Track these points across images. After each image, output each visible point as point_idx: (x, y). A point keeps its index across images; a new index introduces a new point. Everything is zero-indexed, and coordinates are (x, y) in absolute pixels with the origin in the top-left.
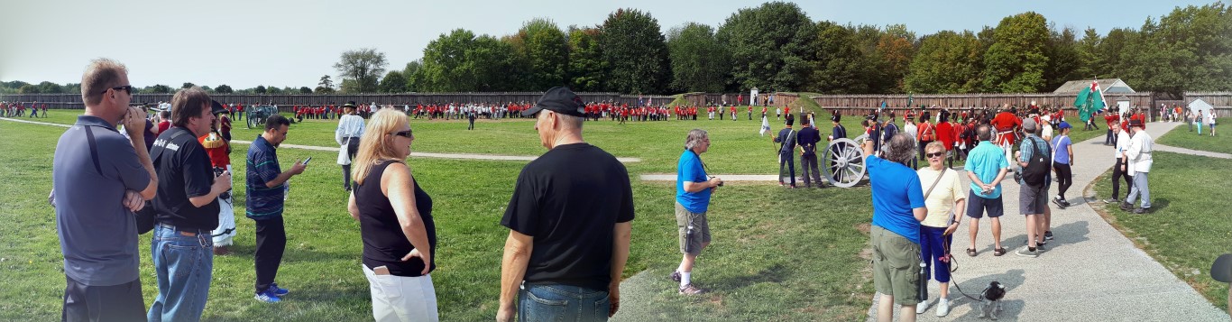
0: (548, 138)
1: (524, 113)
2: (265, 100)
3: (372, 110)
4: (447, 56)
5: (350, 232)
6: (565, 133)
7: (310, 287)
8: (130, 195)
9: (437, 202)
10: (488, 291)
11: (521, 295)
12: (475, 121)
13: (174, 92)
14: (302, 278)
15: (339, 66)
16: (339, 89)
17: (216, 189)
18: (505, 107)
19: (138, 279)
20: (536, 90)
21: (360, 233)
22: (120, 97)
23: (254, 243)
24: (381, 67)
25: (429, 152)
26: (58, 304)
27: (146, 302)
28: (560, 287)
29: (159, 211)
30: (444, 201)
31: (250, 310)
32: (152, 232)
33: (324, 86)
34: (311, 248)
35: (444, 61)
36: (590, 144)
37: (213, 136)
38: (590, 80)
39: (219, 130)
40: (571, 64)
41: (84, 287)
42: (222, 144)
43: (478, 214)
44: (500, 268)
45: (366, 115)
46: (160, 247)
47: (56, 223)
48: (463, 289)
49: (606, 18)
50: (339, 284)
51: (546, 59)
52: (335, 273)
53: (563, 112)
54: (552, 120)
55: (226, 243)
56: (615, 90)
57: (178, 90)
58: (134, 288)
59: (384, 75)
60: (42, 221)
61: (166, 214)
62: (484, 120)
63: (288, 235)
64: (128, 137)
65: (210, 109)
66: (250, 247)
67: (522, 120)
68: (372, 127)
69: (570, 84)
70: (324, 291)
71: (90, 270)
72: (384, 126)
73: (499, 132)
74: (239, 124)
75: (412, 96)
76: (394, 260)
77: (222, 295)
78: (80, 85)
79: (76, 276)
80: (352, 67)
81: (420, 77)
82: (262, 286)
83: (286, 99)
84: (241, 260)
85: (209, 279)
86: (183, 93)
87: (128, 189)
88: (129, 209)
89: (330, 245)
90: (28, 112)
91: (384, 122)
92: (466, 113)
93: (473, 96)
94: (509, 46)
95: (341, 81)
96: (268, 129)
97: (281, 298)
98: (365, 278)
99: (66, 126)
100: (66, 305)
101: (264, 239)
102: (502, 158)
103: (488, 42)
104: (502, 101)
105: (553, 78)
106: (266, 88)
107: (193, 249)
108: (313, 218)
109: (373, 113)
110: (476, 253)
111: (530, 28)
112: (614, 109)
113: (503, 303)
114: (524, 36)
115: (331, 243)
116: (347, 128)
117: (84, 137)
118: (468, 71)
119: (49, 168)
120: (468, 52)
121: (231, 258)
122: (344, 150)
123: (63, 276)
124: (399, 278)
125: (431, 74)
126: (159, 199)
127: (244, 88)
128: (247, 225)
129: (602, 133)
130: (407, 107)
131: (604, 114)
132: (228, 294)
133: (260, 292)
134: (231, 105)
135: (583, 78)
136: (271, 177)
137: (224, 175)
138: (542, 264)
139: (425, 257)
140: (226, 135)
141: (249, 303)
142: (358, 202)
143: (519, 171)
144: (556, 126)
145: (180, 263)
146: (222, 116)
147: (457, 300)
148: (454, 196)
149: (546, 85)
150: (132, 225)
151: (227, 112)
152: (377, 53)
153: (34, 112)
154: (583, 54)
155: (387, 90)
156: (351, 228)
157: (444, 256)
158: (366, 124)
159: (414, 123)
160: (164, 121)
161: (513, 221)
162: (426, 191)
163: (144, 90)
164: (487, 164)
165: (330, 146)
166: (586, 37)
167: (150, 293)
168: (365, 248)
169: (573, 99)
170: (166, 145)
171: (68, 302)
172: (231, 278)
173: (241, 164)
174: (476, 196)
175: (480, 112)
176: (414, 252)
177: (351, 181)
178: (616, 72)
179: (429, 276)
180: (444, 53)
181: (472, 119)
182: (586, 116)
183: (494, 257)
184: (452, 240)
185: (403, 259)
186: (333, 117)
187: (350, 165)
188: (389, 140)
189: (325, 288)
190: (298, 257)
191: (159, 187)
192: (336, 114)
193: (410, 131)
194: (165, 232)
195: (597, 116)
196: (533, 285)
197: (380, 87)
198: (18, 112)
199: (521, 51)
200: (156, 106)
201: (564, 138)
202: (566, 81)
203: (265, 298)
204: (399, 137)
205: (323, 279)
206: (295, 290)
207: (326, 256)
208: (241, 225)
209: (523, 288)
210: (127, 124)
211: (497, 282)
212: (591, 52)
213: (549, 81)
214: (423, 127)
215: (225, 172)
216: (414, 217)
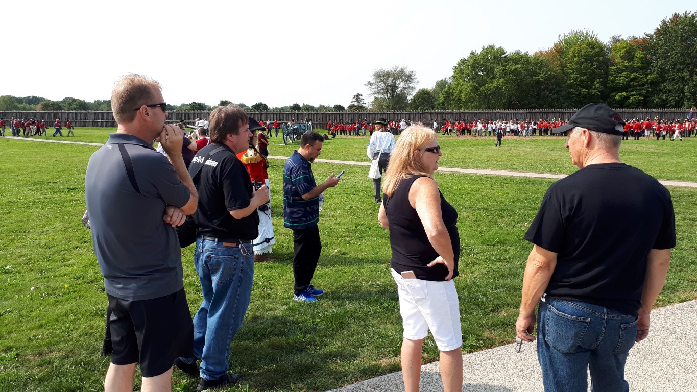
0: (579, 157)
1: (554, 130)
2: (300, 117)
3: (402, 127)
4: (476, 74)
5: (379, 240)
6: (599, 152)
7: (343, 288)
8: (171, 211)
9: (462, 215)
10: (509, 300)
11: (542, 306)
12: (503, 139)
13: (210, 109)
14: (336, 280)
15: (371, 84)
16: (371, 107)
17: (255, 202)
18: (534, 124)
19: (183, 289)
20: (569, 107)
21: (389, 242)
22: (155, 114)
23: (292, 250)
24: (411, 85)
25: (455, 167)
26: (102, 323)
27: (191, 309)
28: (583, 304)
29: (200, 225)
30: (469, 214)
31: (289, 309)
32: (194, 244)
33: (356, 104)
34: (344, 254)
35: (473, 78)
36: (628, 164)
37: (250, 152)
38: (633, 95)
39: (257, 146)
40: (611, 78)
41: (127, 303)
42: (260, 159)
43: (502, 228)
44: (522, 280)
45: (396, 132)
46: (203, 258)
47: (92, 244)
48: (485, 295)
49: (658, 25)
50: (370, 286)
51: (582, 74)
52: (367, 275)
53: (598, 130)
54: (585, 139)
55: (266, 251)
56: (663, 107)
57: (215, 108)
58: (179, 299)
59: (414, 93)
60: (76, 243)
61: (208, 227)
62: (512, 137)
63: (323, 243)
64: (166, 155)
65: (248, 126)
66: (288, 254)
67: (552, 138)
68: (402, 143)
69: (609, 100)
70: (356, 292)
71: (133, 285)
72: (413, 142)
73: (527, 149)
74: (275, 140)
75: (440, 113)
76: (420, 266)
77: (263, 298)
78: (110, 101)
79: (118, 293)
80: (383, 86)
81: (449, 95)
82: (300, 288)
83: (320, 116)
84: (281, 265)
85: (251, 283)
86: (220, 110)
87: (167, 205)
88: (170, 225)
89: (361, 251)
90: (51, 131)
91: (413, 138)
92: (494, 130)
93: (501, 113)
94: (542, 62)
95: (372, 99)
96: (303, 145)
97: (317, 298)
98: (393, 281)
99: (97, 144)
100: (109, 323)
101: (301, 246)
102: (528, 175)
103: (519, 58)
104: (532, 118)
105: (589, 94)
106: (301, 106)
107: (235, 258)
108: (346, 227)
109: (402, 130)
110: (499, 264)
111: (566, 41)
112: (659, 128)
113: (523, 312)
114: (559, 51)
115: (364, 250)
116: (378, 144)
117: (117, 156)
118: (497, 88)
119: (81, 189)
120: (498, 69)
121: (271, 264)
122: (375, 164)
123: (104, 295)
124: (425, 282)
125: (460, 92)
126: (199, 213)
127: (280, 106)
128: (285, 234)
129: (643, 153)
130: (435, 125)
131: (646, 133)
132: (269, 296)
133: (298, 293)
134: (268, 122)
135: (624, 94)
136: (307, 190)
137: (263, 189)
138: (566, 280)
139: (449, 264)
140: (264, 152)
141: (288, 303)
142: (387, 212)
143: (547, 188)
144: (589, 144)
145: (223, 271)
146: (259, 133)
147: (478, 305)
148: (479, 210)
149: (580, 102)
150: (174, 239)
151: (263, 129)
152: (407, 71)
153: (58, 131)
154: (626, 67)
155: (416, 108)
156: (381, 237)
157: (467, 264)
158: (396, 140)
159: (442, 140)
160: (201, 138)
161: (536, 236)
162: (452, 204)
163: (180, 108)
164: (513, 180)
165: (361, 160)
166: (630, 49)
167: (195, 301)
168: (393, 255)
169: (611, 116)
170: (205, 161)
171: (111, 319)
172: (271, 282)
173: (279, 179)
174: (500, 210)
175: (508, 129)
176: (439, 259)
177: (381, 194)
178: (667, 86)
179: (452, 282)
180: (473, 70)
181: (500, 136)
182: (625, 134)
183: (516, 268)
184: (476, 251)
185: (428, 265)
186: (365, 134)
187: (380, 178)
188: (418, 156)
189: (356, 289)
190: (332, 262)
191: (200, 202)
192: (368, 131)
193: (438, 148)
194: (208, 244)
195: (638, 134)
196: (554, 299)
197: (410, 105)
198: (38, 131)
199: (555, 67)
200: (193, 123)
201: (598, 157)
202: (605, 96)
203: (303, 298)
204: (427, 153)
205: (355, 281)
206: (329, 290)
207: (358, 261)
208: (280, 234)
209: (544, 300)
210: (164, 141)
211: (518, 292)
212: (636, 63)
213: (585, 97)
214: (450, 143)
215: (263, 186)
216: (440, 227)
